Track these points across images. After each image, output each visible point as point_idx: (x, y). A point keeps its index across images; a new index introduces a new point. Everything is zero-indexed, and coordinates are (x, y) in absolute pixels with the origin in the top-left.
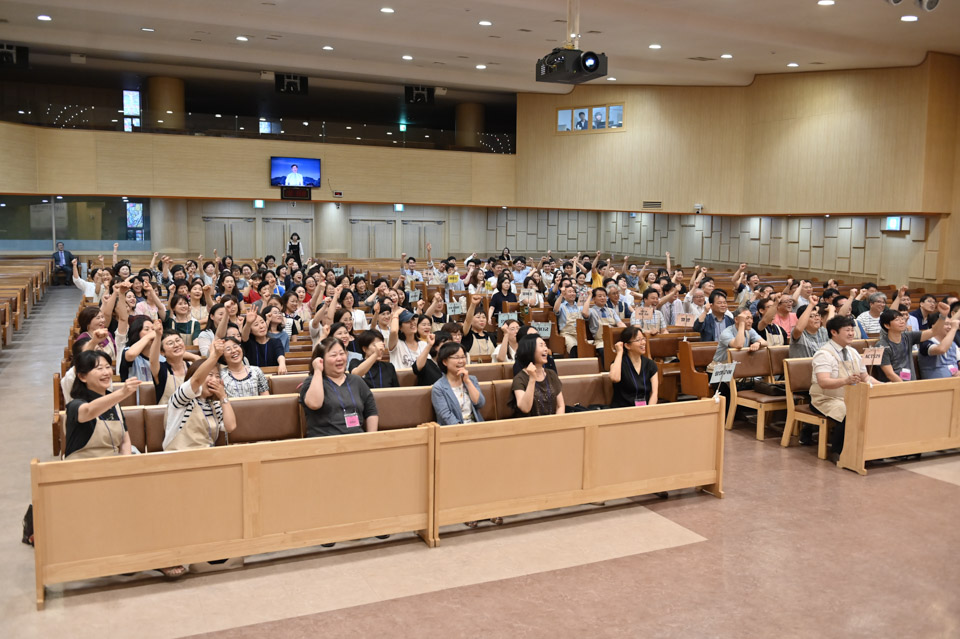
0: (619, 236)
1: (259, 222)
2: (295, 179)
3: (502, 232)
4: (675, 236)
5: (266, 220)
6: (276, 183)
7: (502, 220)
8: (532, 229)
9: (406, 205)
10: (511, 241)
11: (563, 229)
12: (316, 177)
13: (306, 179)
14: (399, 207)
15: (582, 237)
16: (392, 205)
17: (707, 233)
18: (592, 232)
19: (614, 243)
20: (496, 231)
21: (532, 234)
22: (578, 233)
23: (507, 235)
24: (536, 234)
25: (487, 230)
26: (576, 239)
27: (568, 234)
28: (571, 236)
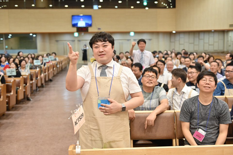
1: (76, 42)
2: (82, 24)
5: (79, 41)
6: (74, 25)
7: (177, 38)
8: (191, 40)
9: (136, 33)
11: (206, 41)
12: (90, 22)
13: (86, 24)
14: (132, 34)
16: (129, 33)
19: (230, 46)
20: (174, 42)
21: (191, 43)
22: (214, 42)
23: (180, 44)
24: (194, 43)
25: (170, 42)
26: (213, 45)
27: (209, 43)
28: (210, 44)
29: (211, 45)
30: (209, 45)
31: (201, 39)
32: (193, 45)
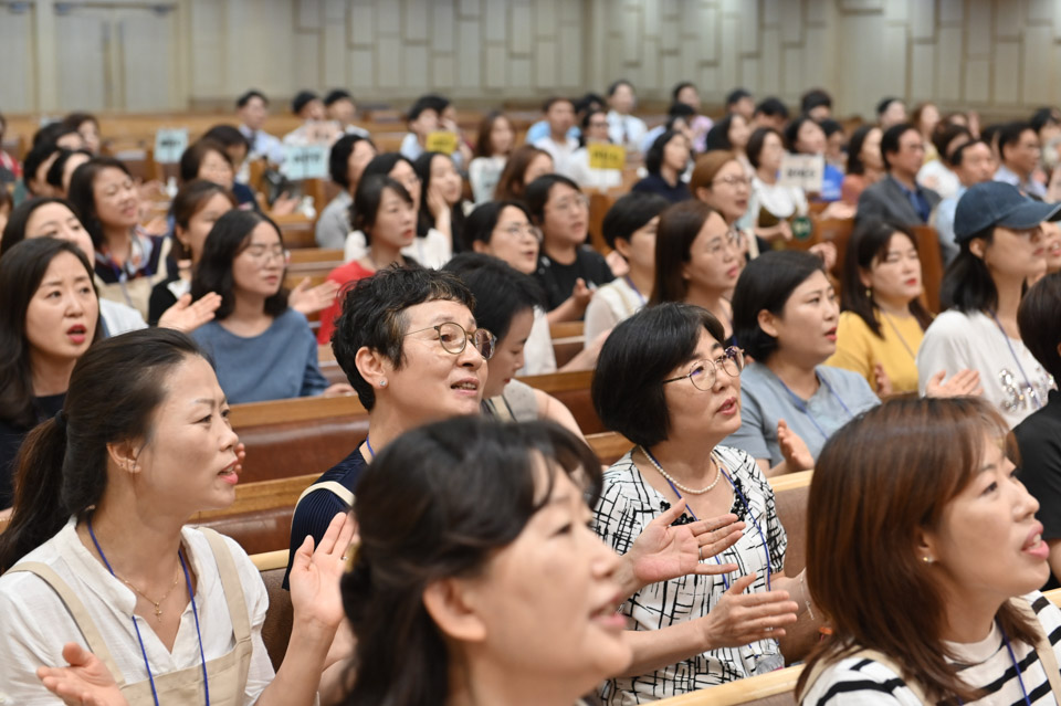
0: (650, 50)
3: (335, 39)
4: (826, 39)
8: (416, 28)
10: (362, 60)
11: (496, 29)
15: (546, 52)
17: (922, 28)
18: (571, 37)
19: (635, 65)
20: (320, 32)
21: (416, 43)
22: (537, 39)
23: (350, 46)
24: (427, 43)
25: (298, 30)
26: (531, 56)
27: (508, 43)
28: (517, 48)
29: (522, 56)
30: (512, 56)
31: (470, 18)
32: (421, 52)
